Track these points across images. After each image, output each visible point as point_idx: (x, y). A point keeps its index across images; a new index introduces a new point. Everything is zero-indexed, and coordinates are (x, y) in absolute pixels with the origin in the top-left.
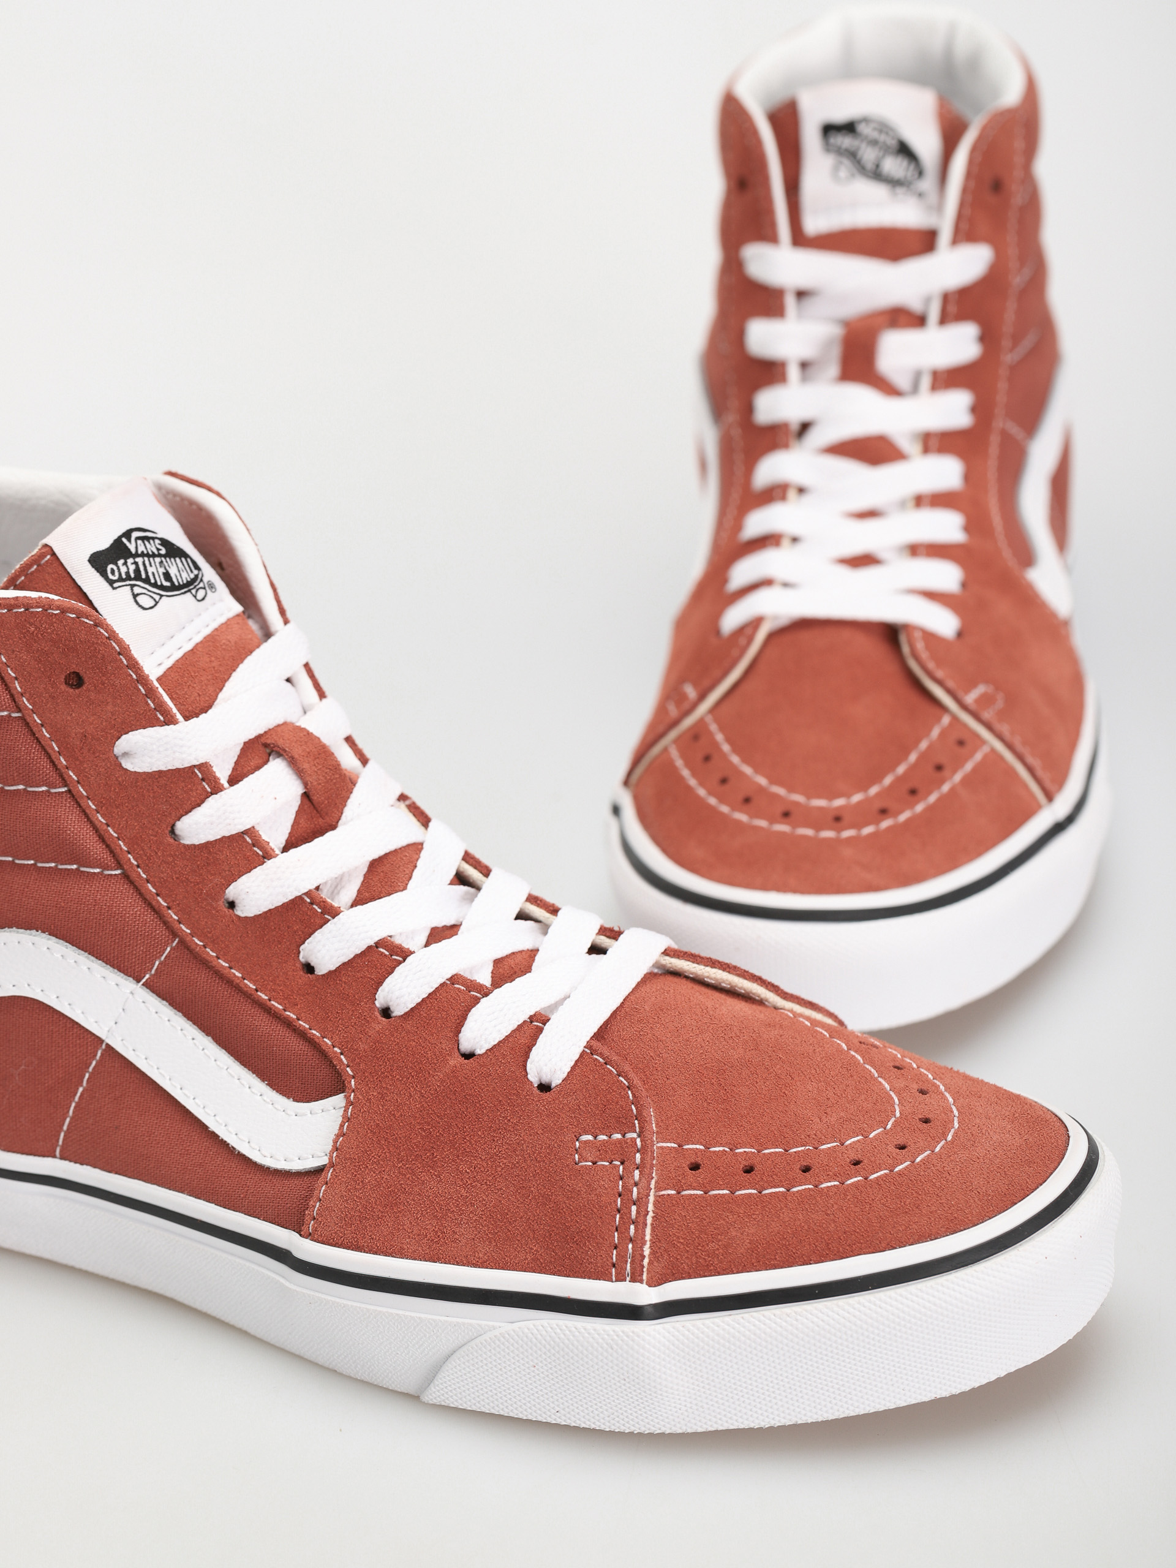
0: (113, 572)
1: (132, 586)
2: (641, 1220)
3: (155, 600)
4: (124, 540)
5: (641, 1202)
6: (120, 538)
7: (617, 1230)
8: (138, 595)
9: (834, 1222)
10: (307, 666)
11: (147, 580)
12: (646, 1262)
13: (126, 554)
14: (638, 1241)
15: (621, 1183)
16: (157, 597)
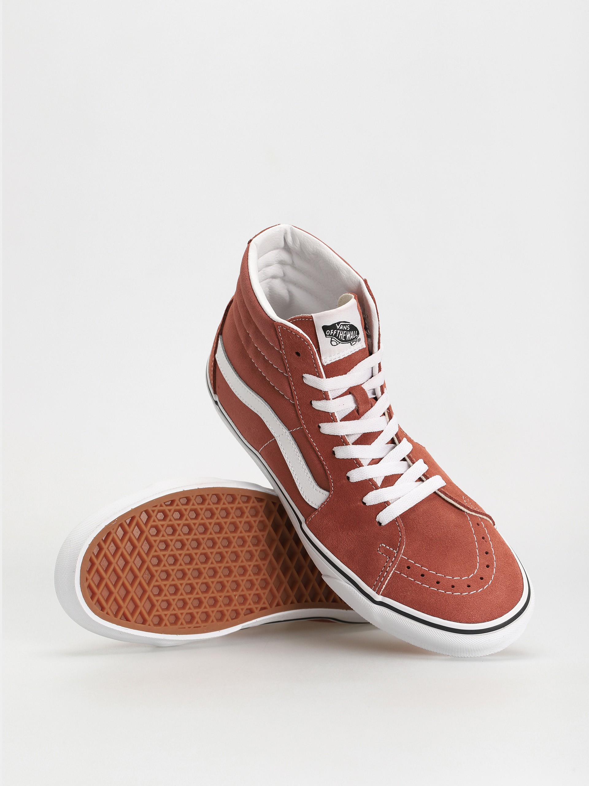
0: (328, 333)
1: (332, 338)
2: (386, 578)
3: (337, 344)
4: (337, 324)
5: (388, 573)
6: (335, 323)
7: (379, 576)
8: (333, 341)
9: (436, 604)
10: (379, 364)
11: (337, 338)
12: (382, 590)
13: (336, 328)
14: (383, 583)
15: (386, 563)
16: (338, 343)
